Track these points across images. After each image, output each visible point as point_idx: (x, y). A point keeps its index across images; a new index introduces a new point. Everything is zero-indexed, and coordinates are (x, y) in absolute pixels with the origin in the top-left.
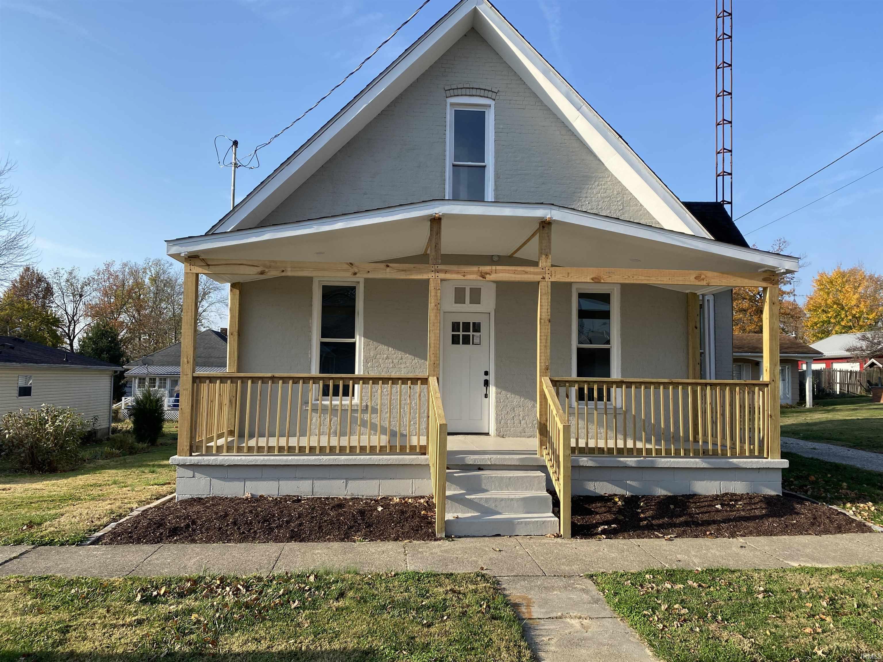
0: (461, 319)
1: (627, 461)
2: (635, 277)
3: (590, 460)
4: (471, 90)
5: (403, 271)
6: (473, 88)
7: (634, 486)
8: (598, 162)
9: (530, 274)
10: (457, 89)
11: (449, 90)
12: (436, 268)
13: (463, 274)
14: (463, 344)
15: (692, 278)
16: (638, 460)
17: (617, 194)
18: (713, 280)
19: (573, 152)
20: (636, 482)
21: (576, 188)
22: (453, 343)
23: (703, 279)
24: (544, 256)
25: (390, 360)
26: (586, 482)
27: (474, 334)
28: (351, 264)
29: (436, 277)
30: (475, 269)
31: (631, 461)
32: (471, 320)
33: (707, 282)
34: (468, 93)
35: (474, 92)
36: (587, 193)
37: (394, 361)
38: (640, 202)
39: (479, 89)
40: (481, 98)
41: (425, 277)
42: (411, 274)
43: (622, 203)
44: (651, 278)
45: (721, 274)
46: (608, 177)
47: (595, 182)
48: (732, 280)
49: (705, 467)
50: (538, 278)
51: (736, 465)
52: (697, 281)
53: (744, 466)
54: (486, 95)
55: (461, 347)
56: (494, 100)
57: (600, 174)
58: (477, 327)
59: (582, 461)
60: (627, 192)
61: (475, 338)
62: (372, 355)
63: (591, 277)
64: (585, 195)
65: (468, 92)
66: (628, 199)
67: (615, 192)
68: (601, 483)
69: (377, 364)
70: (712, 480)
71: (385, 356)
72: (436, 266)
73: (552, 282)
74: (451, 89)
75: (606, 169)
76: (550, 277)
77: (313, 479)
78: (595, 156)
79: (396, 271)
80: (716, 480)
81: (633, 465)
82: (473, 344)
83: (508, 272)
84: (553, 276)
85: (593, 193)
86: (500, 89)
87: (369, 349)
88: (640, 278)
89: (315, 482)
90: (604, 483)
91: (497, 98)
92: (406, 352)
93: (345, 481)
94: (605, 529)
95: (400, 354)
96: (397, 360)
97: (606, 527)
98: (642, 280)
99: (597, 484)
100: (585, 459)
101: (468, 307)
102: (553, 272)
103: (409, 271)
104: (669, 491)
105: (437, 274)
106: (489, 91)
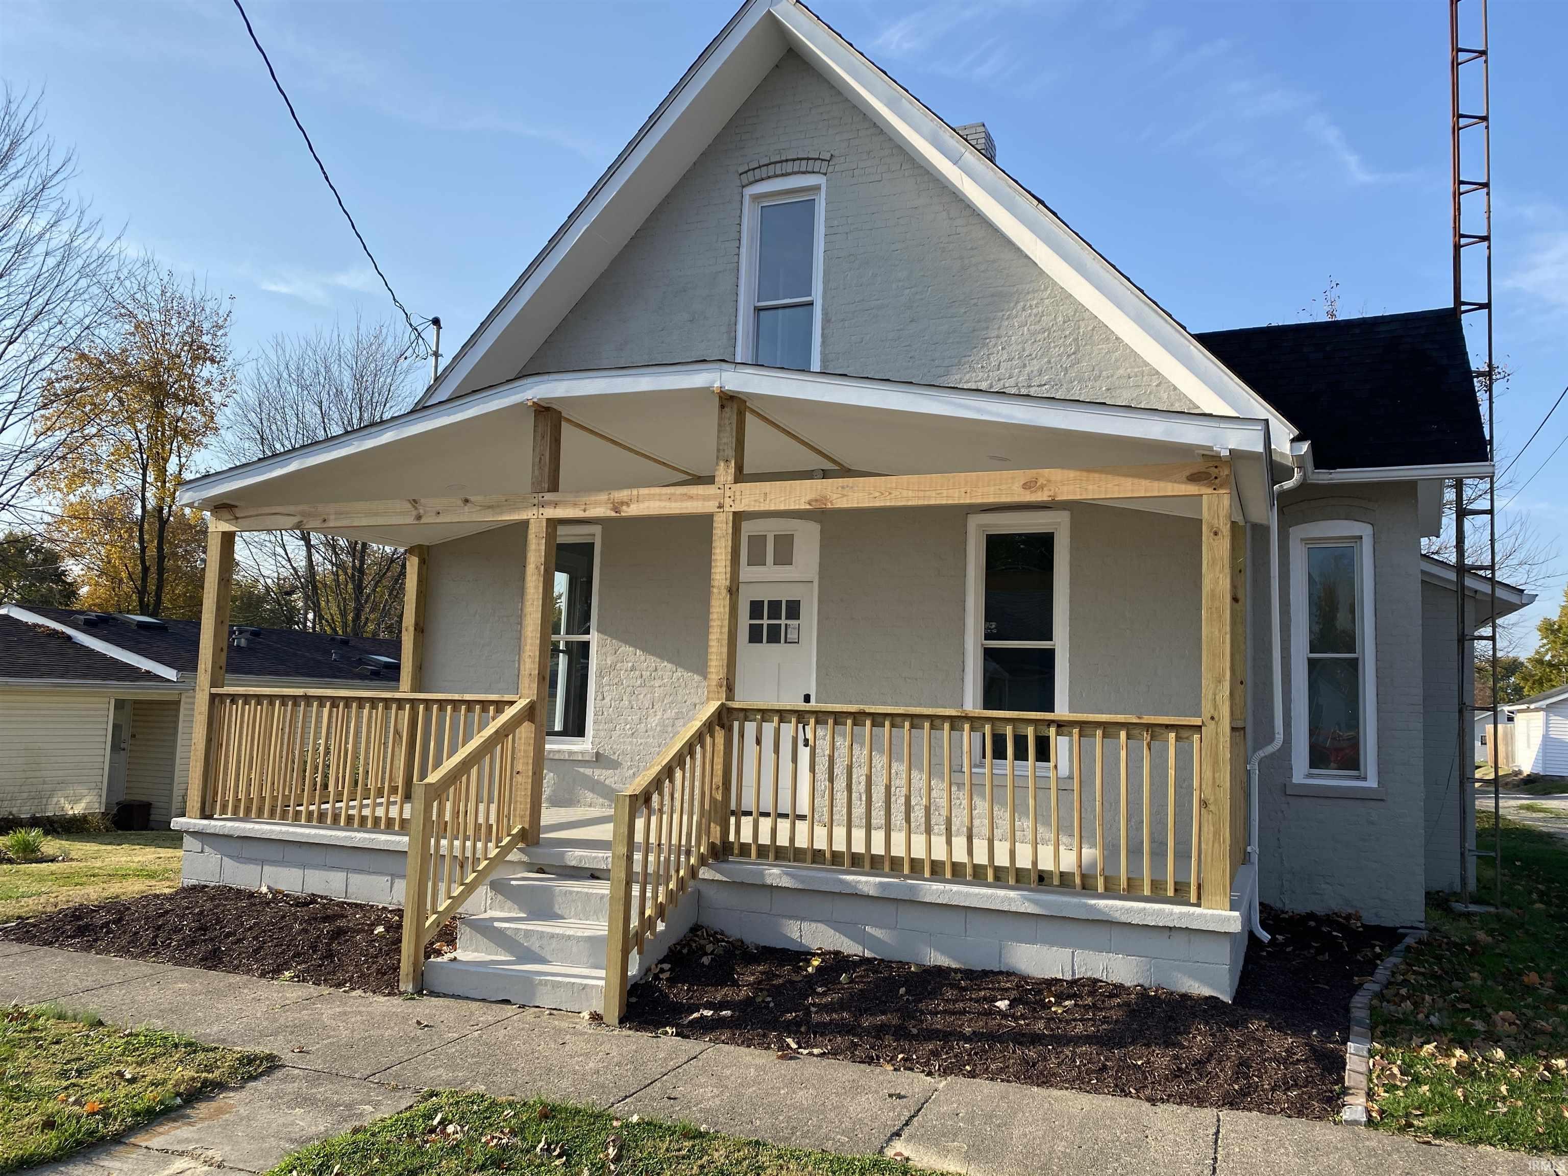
0: (766, 595)
1: (859, 882)
2: (895, 493)
3: (787, 874)
4: (784, 164)
5: (489, 507)
6: (787, 161)
7: (879, 939)
8: (1026, 260)
9: (698, 499)
10: (760, 167)
11: (746, 172)
12: (540, 499)
13: (583, 507)
14: (768, 642)
15: (1017, 487)
16: (880, 883)
17: (1064, 322)
18: (1065, 488)
19: (972, 249)
20: (884, 931)
21: (979, 321)
22: (751, 641)
23: (1042, 487)
24: (722, 464)
25: (637, 673)
26: (784, 920)
27: (789, 622)
28: (414, 500)
29: (540, 516)
30: (603, 497)
31: (867, 883)
32: (783, 595)
33: (1051, 493)
34: (778, 172)
35: (789, 167)
36: (999, 328)
37: (644, 673)
38: (1116, 333)
39: (798, 159)
40: (804, 176)
41: (523, 516)
42: (501, 513)
43: (1076, 340)
44: (928, 493)
45: (1085, 474)
46: (1046, 289)
47: (1017, 302)
48: (1110, 486)
49: (1029, 911)
50: (710, 507)
51: (1104, 913)
52: (1028, 492)
53: (1124, 919)
54: (809, 169)
55: (764, 648)
56: (825, 174)
57: (1028, 286)
58: (794, 609)
59: (770, 875)
60: (1087, 314)
61: (789, 631)
62: (609, 663)
63: (808, 498)
64: (996, 333)
65: (778, 169)
66: (1090, 328)
67: (1060, 319)
68: (814, 925)
69: (616, 680)
70: (1052, 944)
71: (630, 665)
72: (541, 495)
73: (734, 513)
74: (749, 170)
75: (1042, 272)
76: (732, 503)
77: (348, 870)
78: (1018, 250)
79: (479, 508)
80: (1064, 946)
81: (872, 892)
82: (786, 642)
83: (660, 498)
84: (737, 502)
85: (1013, 326)
86: (836, 153)
87: (605, 654)
88: (905, 493)
89: (349, 875)
90: (819, 925)
91: (831, 169)
92: (661, 657)
93: (389, 878)
94: (702, 1017)
95: (653, 661)
96: (648, 673)
97: (710, 1013)
98: (908, 499)
99: (805, 925)
100: (776, 871)
101: (770, 572)
102: (738, 493)
103: (498, 506)
104: (954, 958)
105: (541, 510)
106: (815, 159)
